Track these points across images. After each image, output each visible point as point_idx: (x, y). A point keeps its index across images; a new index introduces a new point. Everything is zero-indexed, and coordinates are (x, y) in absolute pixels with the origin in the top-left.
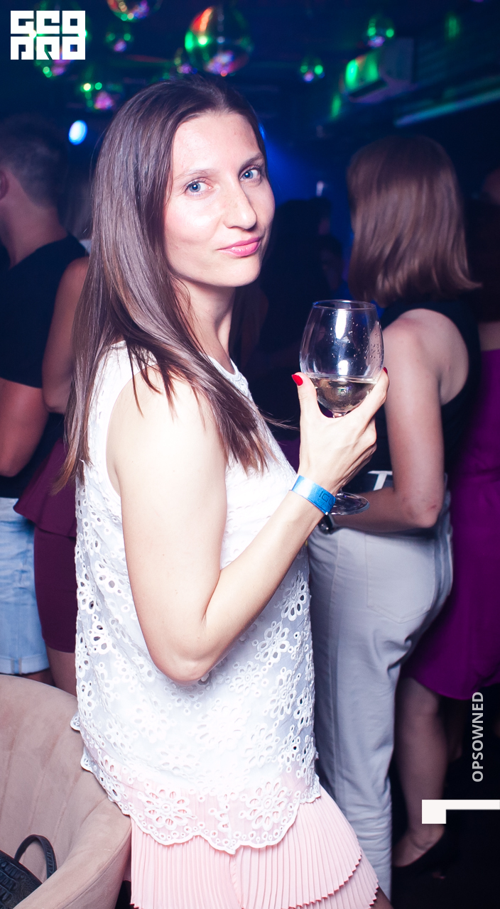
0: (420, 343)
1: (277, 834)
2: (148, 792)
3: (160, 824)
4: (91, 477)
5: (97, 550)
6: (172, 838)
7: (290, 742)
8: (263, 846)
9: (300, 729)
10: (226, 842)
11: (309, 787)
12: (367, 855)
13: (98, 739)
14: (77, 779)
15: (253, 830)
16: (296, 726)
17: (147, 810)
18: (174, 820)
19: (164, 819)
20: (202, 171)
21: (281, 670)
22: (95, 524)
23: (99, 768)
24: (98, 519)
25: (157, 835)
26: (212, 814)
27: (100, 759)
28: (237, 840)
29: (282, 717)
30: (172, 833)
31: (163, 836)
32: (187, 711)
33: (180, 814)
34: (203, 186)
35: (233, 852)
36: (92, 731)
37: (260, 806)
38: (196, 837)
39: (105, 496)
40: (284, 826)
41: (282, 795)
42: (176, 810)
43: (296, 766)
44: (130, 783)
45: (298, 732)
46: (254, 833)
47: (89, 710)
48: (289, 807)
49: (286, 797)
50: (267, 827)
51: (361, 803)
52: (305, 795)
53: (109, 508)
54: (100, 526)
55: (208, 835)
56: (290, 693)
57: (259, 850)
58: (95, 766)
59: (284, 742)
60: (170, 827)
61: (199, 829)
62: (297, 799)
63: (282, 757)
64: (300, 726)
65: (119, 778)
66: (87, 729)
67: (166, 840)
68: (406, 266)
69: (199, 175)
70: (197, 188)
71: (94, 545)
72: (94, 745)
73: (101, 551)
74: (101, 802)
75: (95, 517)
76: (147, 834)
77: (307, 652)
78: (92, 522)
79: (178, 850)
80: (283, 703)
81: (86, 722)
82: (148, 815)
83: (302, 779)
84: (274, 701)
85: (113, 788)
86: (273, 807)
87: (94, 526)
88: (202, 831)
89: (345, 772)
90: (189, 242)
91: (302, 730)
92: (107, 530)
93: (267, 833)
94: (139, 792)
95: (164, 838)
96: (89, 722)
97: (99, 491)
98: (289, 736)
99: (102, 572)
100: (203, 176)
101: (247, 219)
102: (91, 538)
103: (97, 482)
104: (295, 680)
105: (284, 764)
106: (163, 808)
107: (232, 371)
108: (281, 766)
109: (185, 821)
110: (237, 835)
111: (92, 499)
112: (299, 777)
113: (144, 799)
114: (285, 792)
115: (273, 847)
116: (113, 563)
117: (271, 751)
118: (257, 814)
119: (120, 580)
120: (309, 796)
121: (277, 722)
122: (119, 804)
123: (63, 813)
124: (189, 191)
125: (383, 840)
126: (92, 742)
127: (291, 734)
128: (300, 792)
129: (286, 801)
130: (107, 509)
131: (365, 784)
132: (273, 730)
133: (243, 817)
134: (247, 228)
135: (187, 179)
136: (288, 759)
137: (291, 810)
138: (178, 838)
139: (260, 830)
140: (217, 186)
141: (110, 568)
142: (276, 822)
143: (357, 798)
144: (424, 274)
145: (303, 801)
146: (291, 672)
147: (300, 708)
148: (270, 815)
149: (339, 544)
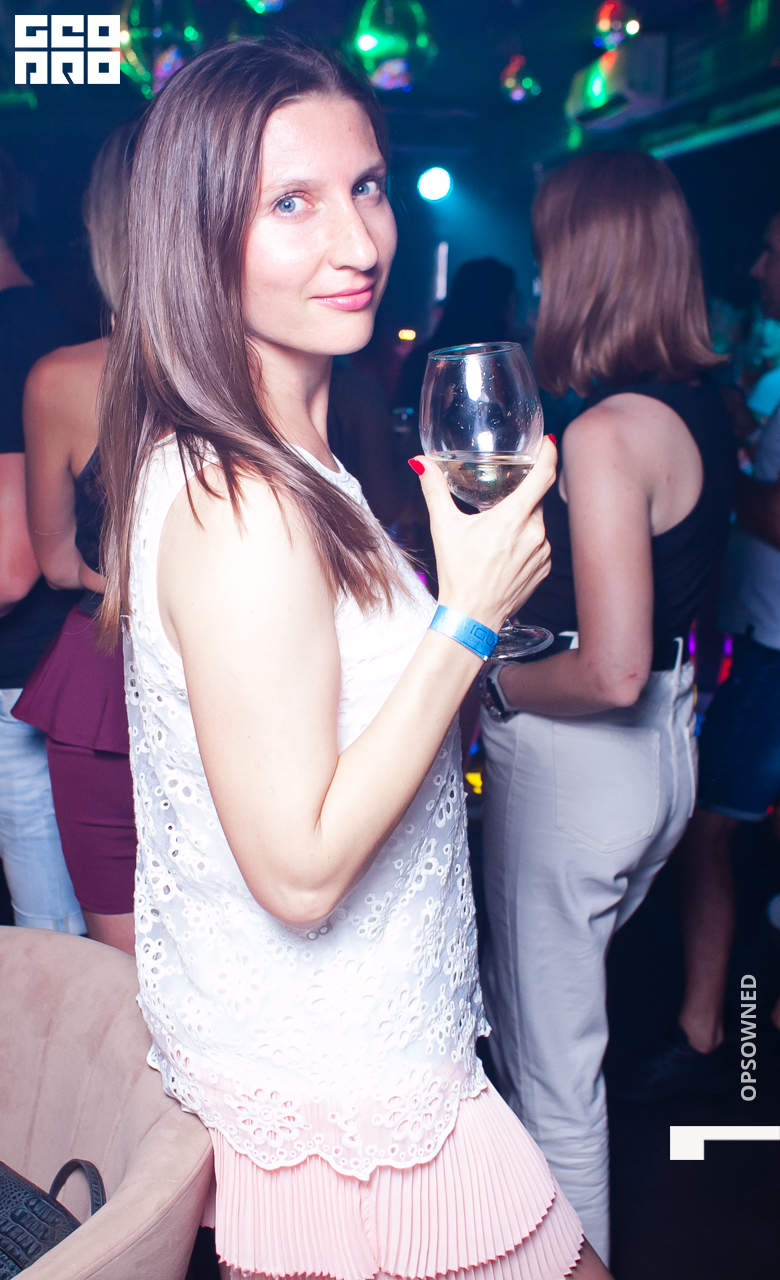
0: (620, 442)
1: (429, 1146)
2: (239, 1094)
3: (259, 1139)
4: (141, 637)
5: (161, 744)
6: (278, 1159)
7: (442, 1009)
8: (409, 1165)
9: (453, 990)
10: (356, 1163)
11: (469, 1075)
12: (565, 1192)
13: (165, 1020)
14: (136, 1079)
15: (394, 1141)
16: (448, 985)
17: (240, 1119)
18: (278, 1131)
19: (265, 1131)
20: (302, 182)
21: (427, 903)
22: (155, 706)
23: (169, 1062)
24: (159, 698)
25: (256, 1155)
26: (332, 1121)
27: (170, 1050)
28: (371, 1158)
29: (428, 972)
30: (278, 1152)
31: (264, 1157)
32: (292, 965)
33: (287, 1123)
34: (299, 203)
35: (365, 1178)
36: (156, 1009)
37: (404, 1106)
38: (310, 1157)
39: (162, 662)
40: (441, 1133)
41: (436, 1088)
42: (281, 1117)
43: (452, 1046)
44: (214, 1081)
45: (451, 994)
46: (396, 1146)
47: (152, 978)
48: (445, 1106)
49: (441, 1091)
50: (415, 1136)
51: (558, 1113)
52: (466, 1087)
53: (171, 679)
54: (162, 708)
55: (329, 1153)
56: (438, 936)
57: (403, 1172)
58: (165, 1061)
59: (433, 1009)
60: (273, 1143)
61: (315, 1146)
62: (456, 1092)
63: (433, 1032)
64: (453, 986)
65: (198, 1076)
66: (150, 1008)
67: (270, 1162)
68: (616, 333)
69: (296, 187)
70: (289, 205)
71: (156, 738)
72: (160, 1029)
73: (166, 746)
74: (167, 1111)
75: (154, 696)
76: (240, 1155)
77: (458, 876)
78: (150, 703)
79: (285, 1179)
80: (430, 950)
81: (149, 997)
82: (242, 1126)
83: (460, 1063)
84: (418, 948)
85: (188, 1091)
86: (424, 1107)
87: (153, 709)
88: (321, 1147)
89: (533, 1068)
90: (275, 286)
91: (456, 991)
92: (173, 713)
93: (415, 1146)
94: (226, 1095)
95: (267, 1160)
96: (152, 997)
97: (153, 656)
98: (439, 1000)
99: (172, 775)
100: (302, 188)
101: (364, 256)
102: (152, 729)
103: (150, 644)
104: (444, 917)
105: (435, 1043)
106: (262, 1114)
107: (337, 470)
108: (431, 1045)
109: (296, 1133)
110: (371, 1151)
111: (145, 670)
112: (455, 1061)
113: (234, 1104)
114: (439, 1084)
115: (422, 1166)
116: (186, 760)
117: (417, 1023)
118: (398, 1119)
119: (197, 785)
120: (471, 1088)
121: (423, 979)
122: (199, 1114)
123: (117, 1128)
124: (278, 209)
125: (593, 1171)
126: (158, 1026)
127: (442, 997)
128: (458, 1083)
129: (441, 1096)
130: (169, 682)
131: (564, 1088)
132: (417, 992)
133: (378, 1124)
134: (363, 269)
135: (279, 192)
136: (441, 1034)
137: (448, 1110)
138: (287, 1159)
139: (404, 1142)
140: (320, 205)
141: (181, 769)
142: (428, 1129)
143: (553, 1108)
144: (643, 344)
145: (465, 1096)
146: (438, 904)
147: (451, 959)
148: (419, 1119)
149: (518, 738)
